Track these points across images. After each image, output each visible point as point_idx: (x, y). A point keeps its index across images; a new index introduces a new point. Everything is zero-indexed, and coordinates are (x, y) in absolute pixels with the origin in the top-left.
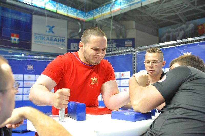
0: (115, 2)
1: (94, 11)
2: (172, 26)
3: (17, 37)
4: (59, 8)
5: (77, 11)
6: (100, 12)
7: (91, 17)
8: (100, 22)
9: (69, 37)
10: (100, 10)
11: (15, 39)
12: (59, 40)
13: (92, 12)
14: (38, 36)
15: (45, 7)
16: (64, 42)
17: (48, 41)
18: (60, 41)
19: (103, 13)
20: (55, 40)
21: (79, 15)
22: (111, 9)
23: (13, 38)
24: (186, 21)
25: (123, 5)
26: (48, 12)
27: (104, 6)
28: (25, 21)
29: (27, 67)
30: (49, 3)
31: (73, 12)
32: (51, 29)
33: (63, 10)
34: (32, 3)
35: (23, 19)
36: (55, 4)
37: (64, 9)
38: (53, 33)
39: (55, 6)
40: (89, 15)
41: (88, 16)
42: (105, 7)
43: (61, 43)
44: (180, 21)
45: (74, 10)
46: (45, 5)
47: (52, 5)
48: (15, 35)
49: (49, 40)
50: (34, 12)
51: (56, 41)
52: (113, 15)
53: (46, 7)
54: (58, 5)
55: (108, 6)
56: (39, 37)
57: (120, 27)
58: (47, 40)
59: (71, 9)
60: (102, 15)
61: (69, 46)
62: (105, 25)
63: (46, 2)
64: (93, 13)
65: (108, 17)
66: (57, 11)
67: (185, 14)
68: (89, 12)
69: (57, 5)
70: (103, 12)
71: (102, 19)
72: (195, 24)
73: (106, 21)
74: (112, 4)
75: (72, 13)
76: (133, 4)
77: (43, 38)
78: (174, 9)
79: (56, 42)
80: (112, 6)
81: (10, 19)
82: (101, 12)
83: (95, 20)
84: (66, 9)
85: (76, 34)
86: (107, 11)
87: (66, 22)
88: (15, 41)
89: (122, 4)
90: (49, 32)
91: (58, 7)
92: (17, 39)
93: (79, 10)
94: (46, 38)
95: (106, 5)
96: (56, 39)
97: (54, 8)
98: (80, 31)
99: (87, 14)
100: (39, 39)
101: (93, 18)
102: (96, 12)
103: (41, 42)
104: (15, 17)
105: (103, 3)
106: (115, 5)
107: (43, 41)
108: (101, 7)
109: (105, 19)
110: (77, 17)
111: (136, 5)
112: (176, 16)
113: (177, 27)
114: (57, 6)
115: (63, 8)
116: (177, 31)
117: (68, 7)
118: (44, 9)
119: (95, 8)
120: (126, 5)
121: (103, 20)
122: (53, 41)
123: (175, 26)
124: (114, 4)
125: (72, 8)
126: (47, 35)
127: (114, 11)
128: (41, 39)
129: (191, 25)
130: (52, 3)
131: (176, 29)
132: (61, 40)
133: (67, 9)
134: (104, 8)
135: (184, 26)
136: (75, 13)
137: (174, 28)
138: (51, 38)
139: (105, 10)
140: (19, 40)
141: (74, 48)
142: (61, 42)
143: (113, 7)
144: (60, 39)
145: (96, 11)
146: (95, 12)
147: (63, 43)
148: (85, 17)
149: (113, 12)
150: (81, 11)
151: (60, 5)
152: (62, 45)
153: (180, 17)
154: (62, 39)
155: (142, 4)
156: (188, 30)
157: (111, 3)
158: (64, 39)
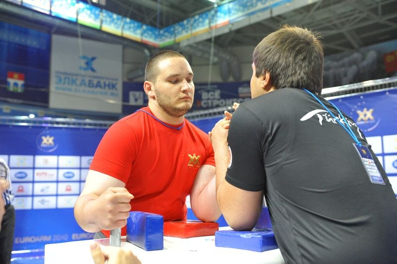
0: (219, 9)
1: (177, 27)
2: (333, 56)
3: (20, 78)
4: (106, 21)
5: (141, 26)
6: (188, 28)
7: (170, 38)
8: (188, 49)
9: (126, 80)
10: (187, 24)
11: (15, 83)
12: (105, 85)
13: (172, 29)
14: (63, 77)
15: (77, 19)
16: (116, 89)
17: (82, 88)
18: (107, 88)
19: (194, 31)
20: (98, 85)
21: (146, 35)
22: (210, 23)
23: (11, 81)
24: (361, 46)
25: (234, 14)
26: (83, 30)
27: (197, 17)
28: (38, 46)
29: (42, 140)
30: (86, 10)
31: (133, 28)
32: (89, 63)
33: (113, 25)
34: (51, 11)
35: (32, 42)
36: (97, 12)
37: (116, 24)
38: (93, 70)
39: (97, 17)
40: (166, 34)
41: (165, 36)
42: (198, 19)
43: (110, 91)
44: (349, 46)
45: (136, 24)
46: (78, 14)
47: (92, 15)
48: (16, 76)
49: (85, 85)
50: (54, 30)
51: (100, 86)
52: (214, 34)
53: (79, 18)
54: (104, 14)
55: (204, 16)
56: (65, 78)
57: (228, 58)
58: (81, 84)
59: (130, 23)
60: (192, 34)
61: (126, 98)
62: (199, 54)
63: (80, 9)
64: (174, 31)
65: (205, 37)
66: (101, 26)
67: (359, 31)
68: (166, 29)
69: (101, 14)
70: (195, 28)
71: (191, 42)
72: (379, 52)
73: (200, 47)
74: (213, 12)
75: (132, 30)
76: (253, 13)
77: (74, 82)
78: (337, 22)
79: (98, 89)
80: (213, 16)
81: (6, 44)
82: (190, 28)
83: (178, 44)
84: (119, 22)
86: (203, 26)
87: (119, 48)
88: (15, 88)
89: (233, 12)
90: (85, 69)
91: (104, 19)
92: (21, 83)
93: (147, 25)
94: (78, 82)
95: (200, 15)
96: (99, 82)
97: (95, 20)
99: (162, 32)
100: (64, 83)
101: (175, 41)
102: (180, 29)
103: (70, 90)
104: (17, 39)
105: (195, 10)
106: (219, 14)
107: (74, 87)
108: (189, 19)
109: (198, 43)
110: (142, 40)
111: (259, 14)
112: (341, 36)
113: (342, 58)
114: (101, 17)
115: (113, 20)
116: (343, 66)
117: (124, 19)
118: (76, 23)
119: (178, 20)
120: (240, 14)
121: (195, 45)
122: (93, 86)
123: (338, 56)
124: (216, 12)
125: (133, 21)
126: (82, 76)
127: (216, 26)
128: (69, 84)
129: (371, 55)
130: (91, 11)
131: (341, 62)
132: (109, 85)
133: (121, 23)
134: (195, 21)
135: (356, 55)
136: (139, 31)
137: (337, 60)
138: (90, 81)
139: (198, 24)
140: (25, 85)
141: (136, 100)
142: (109, 88)
143: (215, 18)
144: (107, 83)
145: (181, 26)
146: (178, 29)
147: (114, 91)
148: (158, 40)
149: (214, 28)
150: (149, 27)
151: (108, 14)
152: (112, 94)
153: (349, 38)
154: (112, 84)
155: (271, 12)
156: (365, 63)
157: (209, 10)
158: (116, 84)
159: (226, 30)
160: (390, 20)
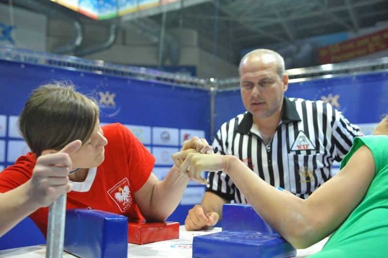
7: (112, 9)
8: (128, 25)
19: (141, 4)
21: (84, 3)
24: (297, 38)
32: (6, 32)
38: (11, 40)
40: (107, 5)
41: (105, 7)
44: (285, 37)
60: (138, 7)
64: (116, 2)
65: (152, 13)
67: (296, 23)
73: (142, 24)
78: (276, 11)
83: (118, 18)
85: (69, 48)
98: (78, 41)
99: (101, 2)
101: (117, 13)
109: (140, 19)
112: (278, 26)
121: (136, 22)
129: (306, 48)
135: (291, 47)
148: (97, 10)
149: (165, 3)
156: (299, 56)
159: (178, 6)
160: (335, 13)
